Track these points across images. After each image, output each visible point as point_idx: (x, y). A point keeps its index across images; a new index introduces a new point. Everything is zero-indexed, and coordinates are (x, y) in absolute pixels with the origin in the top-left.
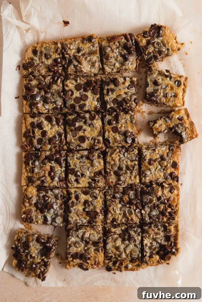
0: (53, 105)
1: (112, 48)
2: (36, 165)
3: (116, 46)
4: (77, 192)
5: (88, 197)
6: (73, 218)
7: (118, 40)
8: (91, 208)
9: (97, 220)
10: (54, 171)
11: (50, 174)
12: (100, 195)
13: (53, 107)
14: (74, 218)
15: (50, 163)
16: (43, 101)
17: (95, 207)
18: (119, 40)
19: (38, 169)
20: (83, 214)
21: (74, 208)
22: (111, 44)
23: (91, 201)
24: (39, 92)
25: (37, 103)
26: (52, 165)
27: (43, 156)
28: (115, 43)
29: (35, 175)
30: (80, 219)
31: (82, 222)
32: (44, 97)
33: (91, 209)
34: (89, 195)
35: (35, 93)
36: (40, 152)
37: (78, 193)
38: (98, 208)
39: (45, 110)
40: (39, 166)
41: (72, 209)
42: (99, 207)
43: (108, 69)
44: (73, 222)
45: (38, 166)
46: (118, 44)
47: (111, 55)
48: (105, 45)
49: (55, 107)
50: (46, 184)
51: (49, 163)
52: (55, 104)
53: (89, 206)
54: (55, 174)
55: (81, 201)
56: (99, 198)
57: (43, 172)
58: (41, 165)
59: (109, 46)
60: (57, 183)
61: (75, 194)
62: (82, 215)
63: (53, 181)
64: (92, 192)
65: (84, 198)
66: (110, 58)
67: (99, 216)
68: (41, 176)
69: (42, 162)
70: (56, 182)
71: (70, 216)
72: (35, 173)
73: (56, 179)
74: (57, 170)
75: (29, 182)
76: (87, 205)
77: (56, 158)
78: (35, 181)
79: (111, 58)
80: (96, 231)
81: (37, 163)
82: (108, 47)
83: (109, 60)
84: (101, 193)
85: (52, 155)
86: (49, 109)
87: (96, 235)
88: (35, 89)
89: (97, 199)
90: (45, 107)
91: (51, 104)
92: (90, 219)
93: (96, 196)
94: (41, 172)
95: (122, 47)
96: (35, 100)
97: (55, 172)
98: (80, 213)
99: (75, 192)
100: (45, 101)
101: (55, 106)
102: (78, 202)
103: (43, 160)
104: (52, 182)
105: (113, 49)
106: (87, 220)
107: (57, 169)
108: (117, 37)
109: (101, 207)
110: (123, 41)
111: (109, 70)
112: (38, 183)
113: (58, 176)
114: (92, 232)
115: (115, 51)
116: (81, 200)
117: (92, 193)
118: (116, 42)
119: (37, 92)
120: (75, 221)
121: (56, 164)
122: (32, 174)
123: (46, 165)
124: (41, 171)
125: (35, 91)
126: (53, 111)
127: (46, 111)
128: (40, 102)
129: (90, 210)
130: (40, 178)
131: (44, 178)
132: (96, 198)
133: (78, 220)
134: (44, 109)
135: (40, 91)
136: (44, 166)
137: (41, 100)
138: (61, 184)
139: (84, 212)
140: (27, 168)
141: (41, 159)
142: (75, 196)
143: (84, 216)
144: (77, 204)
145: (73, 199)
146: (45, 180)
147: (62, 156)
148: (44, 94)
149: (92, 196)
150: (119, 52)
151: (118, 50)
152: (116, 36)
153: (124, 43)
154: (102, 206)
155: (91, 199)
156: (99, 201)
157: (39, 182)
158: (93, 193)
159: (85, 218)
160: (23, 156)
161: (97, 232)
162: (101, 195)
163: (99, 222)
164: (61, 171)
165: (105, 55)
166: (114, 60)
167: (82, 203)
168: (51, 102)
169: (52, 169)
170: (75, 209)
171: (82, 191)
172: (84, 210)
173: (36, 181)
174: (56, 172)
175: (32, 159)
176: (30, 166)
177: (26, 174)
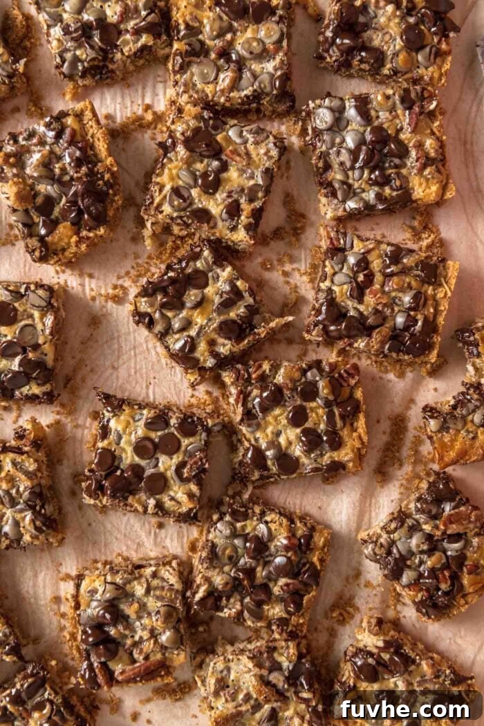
0: (243, 528)
1: (156, 642)
2: (406, 314)
3: (142, 650)
4: (228, 228)
5: (199, 200)
6: (266, 154)
7: (135, 668)
8: (203, 165)
9: (193, 123)
10: (354, 285)
11: (370, 278)
12: (162, 196)
13: (243, 523)
14: (262, 151)
15: (361, 313)
16: (267, 548)
17: (189, 163)
18: (131, 667)
19: (400, 300)
20: (231, 156)
21: (252, 182)
22: (159, 656)
23: (195, 187)
24: (270, 580)
25: (287, 548)
26: (356, 305)
27: (376, 336)
28: (147, 658)
29: (414, 283)
30: (246, 142)
31: (242, 132)
32: (261, 562)
33: (202, 162)
34: (195, 206)
35: (282, 581)
36: (383, 352)
37: (227, 224)
38: (179, 158)
39: (271, 522)
40: (396, 309)
41: (260, 182)
42: (177, 160)
43: (170, 577)
44: (267, 141)
45: (399, 311)
46: (136, 656)
47: (159, 623)
48: (176, 652)
49: (239, 521)
50: (385, 251)
51: (365, 313)
52: (235, 528)
53: (205, 175)
54: (351, 275)
55: (225, 194)
56: (168, 188)
57: (387, 289)
58: (390, 311)
59: (164, 648)
60: (352, 247)
61: (238, 223)
62: (235, 152)
63: (363, 254)
64: (182, 214)
65: (212, 202)
66: (162, 610)
67: (183, 134)
68: (395, 279)
69: (385, 319)
70: (356, 249)
71: (273, 161)
72: (413, 292)
73: (352, 260)
74: (345, 287)
75: (436, 267)
76: (211, 178)
77: (340, 324)
78: (417, 266)
79: (158, 612)
80: (197, 92)
81: (400, 320)
82: (166, 645)
83: (164, 606)
84: (157, 201)
85: (349, 337)
86: (260, 520)
87: (195, 78)
88: (277, 593)
89: (175, 186)
90: (269, 530)
91: (248, 534)
92: (213, 132)
93: (174, 197)
94: (394, 290)
95: (124, 646)
96: (289, 558)
97: (351, 282)
98: (238, 159)
99: (234, 229)
100: (261, 548)
101: (239, 525)
102: (235, 196)
103: (382, 325)
104: (369, 252)
105: (152, 641)
106: (224, 133)
107: (344, 291)
108: (138, 679)
109: (170, 160)
110: (120, 666)
111: (167, 573)
112: (411, 259)
113: (345, 268)
114: (209, 89)
115: (145, 632)
116: (224, 200)
117: (184, 209)
118: (143, 662)
119: (276, 581)
120: (262, 142)
121: (343, 304)
122: (423, 291)
123: (374, 308)
124: (393, 294)
125: (281, 587)
126: (250, 511)
127: (268, 518)
128: (277, 551)
129: (206, 161)
130: (401, 272)
131: (389, 270)
132: (176, 191)
133: (250, 142)
134: (273, 526)
135: (265, 581)
136: (380, 307)
137: (271, 555)
138: (342, 242)
139: (227, 161)
140: (432, 310)
141: (385, 330)
142: (239, 216)
143: (230, 148)
144: (238, 190)
145: (246, 208)
146: (388, 262)
147: (321, 326)
148: (259, 569)
149: (188, 202)
150: (134, 631)
151: (137, 638)
152: (141, 681)
153: (117, 658)
154: (165, 160)
155: (195, 192)
156: (172, 179)
157: (405, 261)
158: (180, 210)
159: (228, 140)
160: (435, 352)
161: (193, 89)
162: (157, 194)
163: (190, 115)
164: (332, 281)
165: (179, 621)
166: (149, 604)
167: (225, 187)
168: (246, 541)
169: (359, 292)
170: (252, 177)
171: (212, 224)
172: (224, 167)
173: (413, 265)
174: (348, 280)
175: (412, 335)
176: (423, 316)
177: (440, 295)
